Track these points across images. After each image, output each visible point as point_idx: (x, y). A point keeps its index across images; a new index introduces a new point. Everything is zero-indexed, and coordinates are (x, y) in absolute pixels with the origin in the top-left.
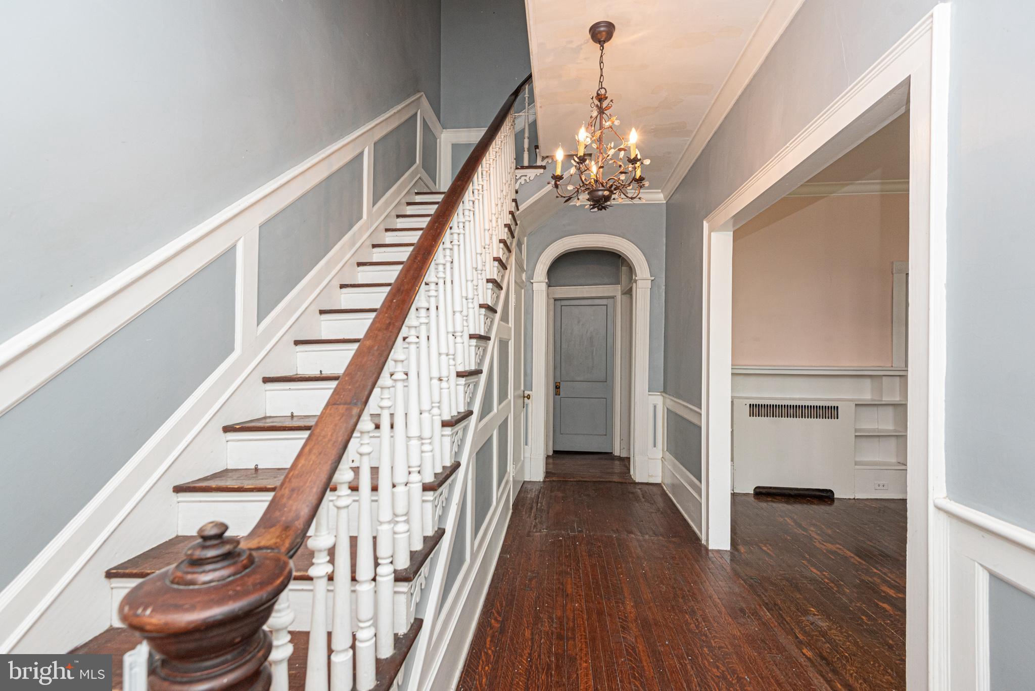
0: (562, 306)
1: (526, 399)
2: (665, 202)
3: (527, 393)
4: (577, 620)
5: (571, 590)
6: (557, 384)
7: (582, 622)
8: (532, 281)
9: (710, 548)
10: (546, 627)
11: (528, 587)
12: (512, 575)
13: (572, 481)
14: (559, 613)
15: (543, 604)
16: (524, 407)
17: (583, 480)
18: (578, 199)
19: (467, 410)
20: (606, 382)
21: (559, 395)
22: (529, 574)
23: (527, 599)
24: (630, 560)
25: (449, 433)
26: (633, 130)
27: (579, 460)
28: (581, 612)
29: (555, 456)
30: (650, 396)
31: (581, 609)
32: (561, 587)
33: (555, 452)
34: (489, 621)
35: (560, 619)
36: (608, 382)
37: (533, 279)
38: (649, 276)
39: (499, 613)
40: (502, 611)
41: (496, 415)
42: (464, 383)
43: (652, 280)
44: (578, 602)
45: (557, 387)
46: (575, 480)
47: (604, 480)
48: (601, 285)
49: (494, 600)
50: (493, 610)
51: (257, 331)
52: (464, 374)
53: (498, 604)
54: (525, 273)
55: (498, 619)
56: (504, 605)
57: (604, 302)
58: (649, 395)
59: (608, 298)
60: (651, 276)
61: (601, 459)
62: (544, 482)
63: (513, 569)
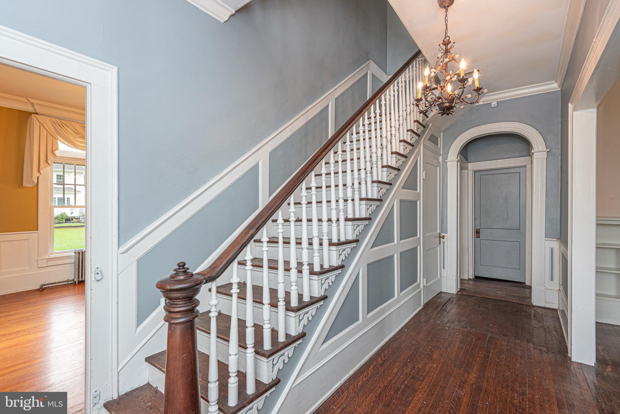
0: (481, 175)
1: (441, 238)
2: (560, 89)
3: (442, 234)
4: (430, 373)
5: (435, 357)
6: (477, 230)
7: (432, 375)
8: (446, 161)
9: (573, 360)
10: (408, 370)
11: (409, 348)
12: (403, 340)
13: (478, 297)
14: (420, 367)
15: (413, 359)
16: (440, 244)
17: (487, 297)
18: (432, 111)
19: (355, 239)
20: (519, 230)
21: (480, 238)
22: (414, 342)
23: (405, 354)
24: (492, 351)
25: (335, 249)
26: (463, 59)
27: (493, 284)
28: (436, 369)
29: (475, 279)
30: (546, 242)
31: (436, 368)
32: (430, 354)
33: (476, 277)
34: (377, 358)
35: (419, 370)
36: (521, 230)
37: (447, 160)
38: (545, 148)
39: (384, 356)
40: (387, 355)
41: (395, 245)
42: (351, 224)
43: (548, 152)
44: (437, 364)
45: (478, 232)
46: (481, 296)
47: (504, 300)
48: (513, 158)
49: (385, 350)
50: (382, 354)
51: (269, 199)
52: (351, 220)
53: (387, 352)
54: (441, 156)
55: (383, 359)
56: (390, 353)
57: (518, 170)
58: (546, 240)
59: (520, 167)
60: (547, 148)
61: (511, 286)
62: (457, 294)
63: (406, 337)
